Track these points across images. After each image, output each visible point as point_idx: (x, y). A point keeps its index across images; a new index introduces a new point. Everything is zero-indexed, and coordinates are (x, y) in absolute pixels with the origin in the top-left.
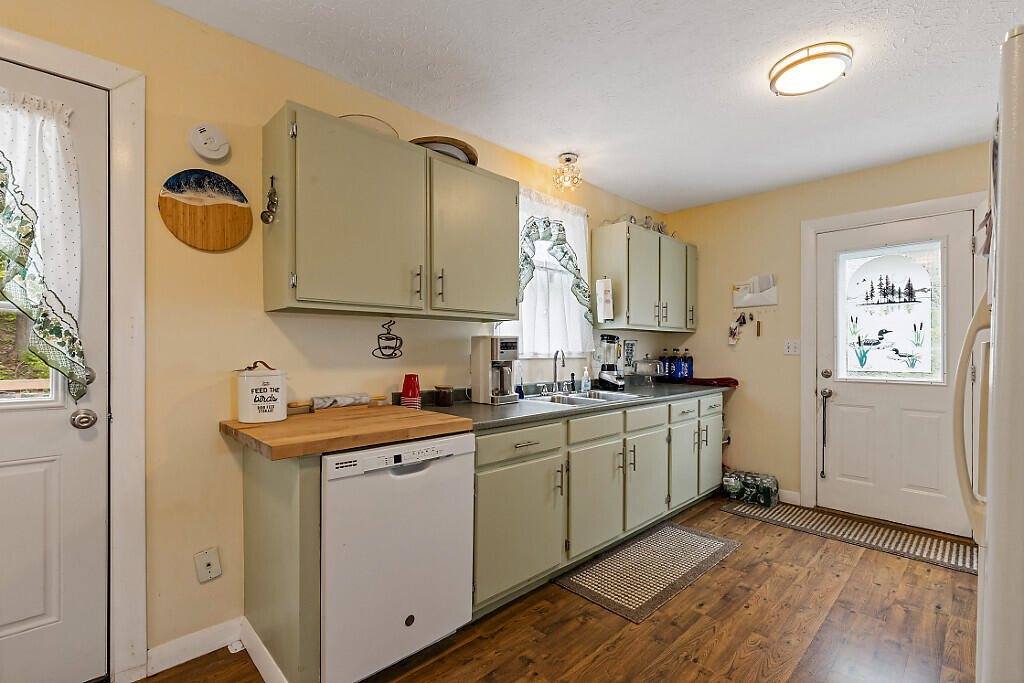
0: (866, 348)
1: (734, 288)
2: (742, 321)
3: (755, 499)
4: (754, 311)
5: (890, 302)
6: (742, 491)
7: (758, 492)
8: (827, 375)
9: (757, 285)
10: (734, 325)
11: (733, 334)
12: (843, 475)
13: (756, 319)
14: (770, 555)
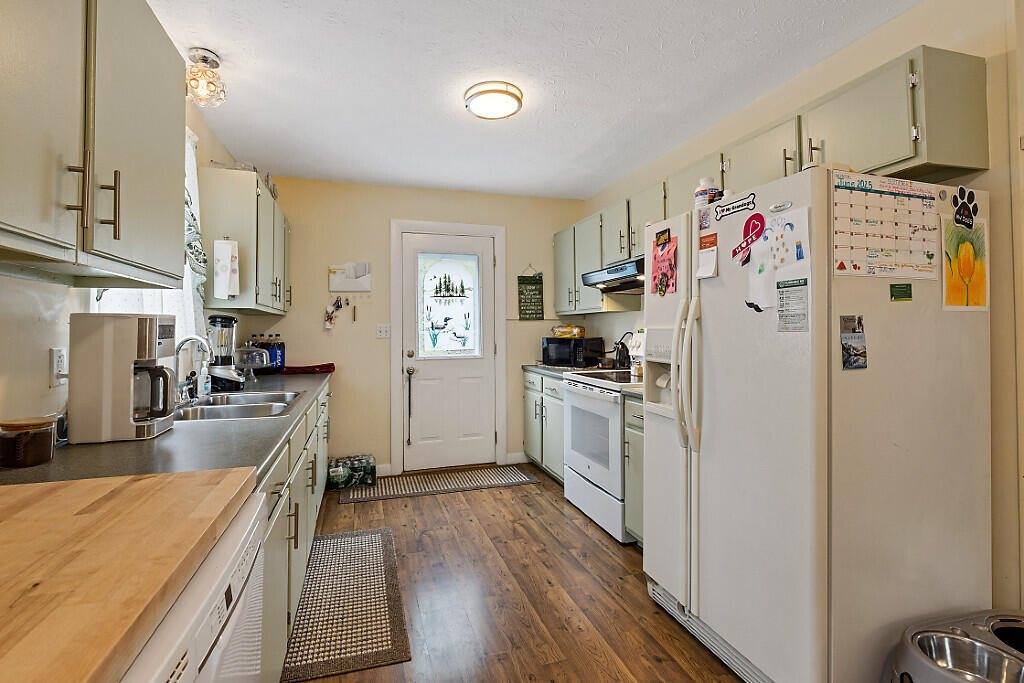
0: (437, 331)
1: (330, 271)
2: (338, 306)
3: (363, 481)
4: (350, 296)
5: (451, 296)
6: (351, 477)
7: (365, 473)
8: (411, 356)
9: (352, 272)
10: (330, 309)
11: (329, 318)
12: (423, 439)
13: (351, 304)
14: (420, 527)
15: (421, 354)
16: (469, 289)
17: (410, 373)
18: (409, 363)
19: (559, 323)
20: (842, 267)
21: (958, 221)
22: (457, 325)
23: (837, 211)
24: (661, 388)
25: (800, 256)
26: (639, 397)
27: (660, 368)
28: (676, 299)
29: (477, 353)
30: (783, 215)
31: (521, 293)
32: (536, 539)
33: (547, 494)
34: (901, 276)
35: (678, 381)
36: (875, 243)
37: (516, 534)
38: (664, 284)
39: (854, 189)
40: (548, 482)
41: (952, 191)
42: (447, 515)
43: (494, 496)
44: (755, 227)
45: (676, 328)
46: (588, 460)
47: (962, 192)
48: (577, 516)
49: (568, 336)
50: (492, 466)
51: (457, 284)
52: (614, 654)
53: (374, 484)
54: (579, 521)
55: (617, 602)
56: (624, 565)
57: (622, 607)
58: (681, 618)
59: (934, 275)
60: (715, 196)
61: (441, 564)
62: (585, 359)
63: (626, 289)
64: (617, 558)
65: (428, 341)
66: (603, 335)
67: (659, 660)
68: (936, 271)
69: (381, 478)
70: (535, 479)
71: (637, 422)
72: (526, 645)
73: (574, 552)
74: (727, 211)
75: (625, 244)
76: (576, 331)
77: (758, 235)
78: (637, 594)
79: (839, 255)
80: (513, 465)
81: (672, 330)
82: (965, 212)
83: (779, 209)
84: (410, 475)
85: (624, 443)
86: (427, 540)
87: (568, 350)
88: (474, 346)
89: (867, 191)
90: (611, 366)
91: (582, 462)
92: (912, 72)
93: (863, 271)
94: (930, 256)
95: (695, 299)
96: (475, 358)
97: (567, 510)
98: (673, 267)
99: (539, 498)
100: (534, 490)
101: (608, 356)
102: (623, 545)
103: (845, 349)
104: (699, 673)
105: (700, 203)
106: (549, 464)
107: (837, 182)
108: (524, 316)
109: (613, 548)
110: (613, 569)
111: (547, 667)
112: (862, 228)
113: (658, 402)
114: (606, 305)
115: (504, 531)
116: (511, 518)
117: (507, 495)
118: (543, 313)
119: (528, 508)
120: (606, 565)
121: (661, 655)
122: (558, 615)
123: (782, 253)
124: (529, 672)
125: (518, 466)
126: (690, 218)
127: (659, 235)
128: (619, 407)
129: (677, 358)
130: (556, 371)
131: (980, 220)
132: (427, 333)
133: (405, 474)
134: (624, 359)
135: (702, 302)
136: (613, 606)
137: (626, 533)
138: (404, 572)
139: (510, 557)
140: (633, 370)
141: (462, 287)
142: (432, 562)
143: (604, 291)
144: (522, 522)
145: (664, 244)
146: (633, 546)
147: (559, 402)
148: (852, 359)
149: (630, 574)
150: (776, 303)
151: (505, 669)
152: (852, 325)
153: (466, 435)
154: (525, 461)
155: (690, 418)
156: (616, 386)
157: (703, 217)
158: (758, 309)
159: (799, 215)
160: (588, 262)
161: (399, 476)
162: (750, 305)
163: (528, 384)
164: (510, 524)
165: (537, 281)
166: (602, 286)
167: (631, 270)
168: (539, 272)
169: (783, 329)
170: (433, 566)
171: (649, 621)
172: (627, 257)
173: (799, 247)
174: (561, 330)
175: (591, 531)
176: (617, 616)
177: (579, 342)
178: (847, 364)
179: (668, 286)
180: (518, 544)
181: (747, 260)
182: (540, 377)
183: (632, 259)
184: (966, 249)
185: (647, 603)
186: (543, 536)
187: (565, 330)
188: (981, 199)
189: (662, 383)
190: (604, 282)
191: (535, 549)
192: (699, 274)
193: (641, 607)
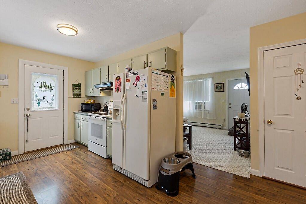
0: (40, 101)
5: (46, 89)
7: (6, 155)
8: (28, 110)
14: (35, 169)
15: (33, 110)
16: (54, 87)
17: (28, 116)
18: (27, 113)
19: (87, 99)
20: (153, 89)
21: (172, 81)
22: (48, 98)
23: (152, 77)
24: (117, 116)
25: (146, 86)
26: (111, 119)
27: (117, 111)
28: (121, 94)
29: (57, 108)
30: (143, 77)
31: (73, 89)
32: (80, 163)
33: (83, 150)
34: (163, 91)
35: (121, 114)
36: (159, 84)
37: (73, 163)
38: (118, 90)
39: (155, 73)
40: (83, 147)
41: (171, 75)
42: (46, 163)
43: (64, 154)
44: (138, 79)
45: (121, 101)
46: (96, 138)
47: (172, 76)
48: (93, 154)
49: (89, 103)
50: (63, 145)
51: (49, 85)
52: (104, 184)
53: (10, 158)
54: (93, 155)
55: (105, 173)
56: (106, 163)
57: (106, 173)
58: (121, 171)
59: (168, 91)
60: (130, 70)
61: (46, 177)
62: (95, 109)
63: (107, 90)
64: (105, 162)
65: (36, 105)
66: (100, 102)
67: (116, 182)
68: (168, 90)
69: (13, 156)
70: (78, 147)
71: (110, 125)
72: (79, 190)
73: (92, 164)
74: (132, 74)
75: (107, 77)
76: (92, 101)
77: (138, 80)
78: (110, 169)
79: (153, 86)
80: (70, 144)
81: (120, 101)
82: (173, 80)
83: (143, 75)
84: (27, 153)
85: (107, 131)
86: (39, 172)
87: (89, 107)
88: (55, 106)
89: (158, 74)
90: (102, 111)
91: (94, 139)
92: (166, 51)
93: (157, 90)
94: (167, 88)
95: (125, 94)
96: (56, 110)
97: (89, 153)
98: (120, 86)
99: (80, 152)
100: (78, 150)
101: (102, 108)
102: (106, 159)
103: (153, 105)
104: (125, 182)
105: (127, 70)
106: (83, 141)
107: (152, 72)
108: (74, 96)
109: (103, 161)
110: (104, 165)
111: (86, 193)
112: (157, 81)
113: (116, 119)
114: (101, 94)
115: (68, 163)
116: (71, 159)
117: (69, 153)
118: (81, 96)
119: (77, 155)
120: (102, 165)
121: (116, 181)
122: (88, 180)
123: (143, 85)
124: (81, 196)
125: (72, 144)
126: (124, 74)
127: (117, 77)
128: (106, 122)
129: (121, 108)
130: (86, 113)
131: (175, 81)
132: (35, 102)
133: (25, 153)
134: (106, 109)
135: (127, 95)
136: (104, 173)
137: (107, 155)
138: (31, 184)
139: (71, 169)
140: (109, 112)
141: (51, 86)
142: (42, 178)
143: (101, 90)
144: (75, 159)
145: (118, 80)
146: (109, 158)
147: (87, 122)
148: (154, 107)
149: (108, 165)
150: (141, 96)
151: (73, 198)
152: (154, 100)
153: (51, 136)
154: (75, 142)
155: (124, 122)
156: (105, 116)
157: (127, 75)
158: (138, 97)
159: (146, 77)
160: (96, 81)
161: (22, 154)
162: (137, 96)
163: (76, 118)
164: (71, 161)
165: (79, 86)
166: (100, 89)
167: (109, 85)
168: (80, 83)
169: (143, 101)
170: (43, 179)
171: (113, 174)
172: (108, 81)
173: (146, 84)
174: (87, 101)
175: (97, 157)
176: (105, 176)
177: (93, 105)
178: (154, 108)
179: (119, 90)
180: (74, 166)
181: (136, 86)
182: (80, 115)
183: (109, 82)
184: (173, 86)
185: (113, 171)
186: (82, 162)
187: (89, 101)
188: (175, 77)
189: (117, 114)
190: (101, 88)
191: (80, 165)
192: (126, 88)
193: (111, 172)
